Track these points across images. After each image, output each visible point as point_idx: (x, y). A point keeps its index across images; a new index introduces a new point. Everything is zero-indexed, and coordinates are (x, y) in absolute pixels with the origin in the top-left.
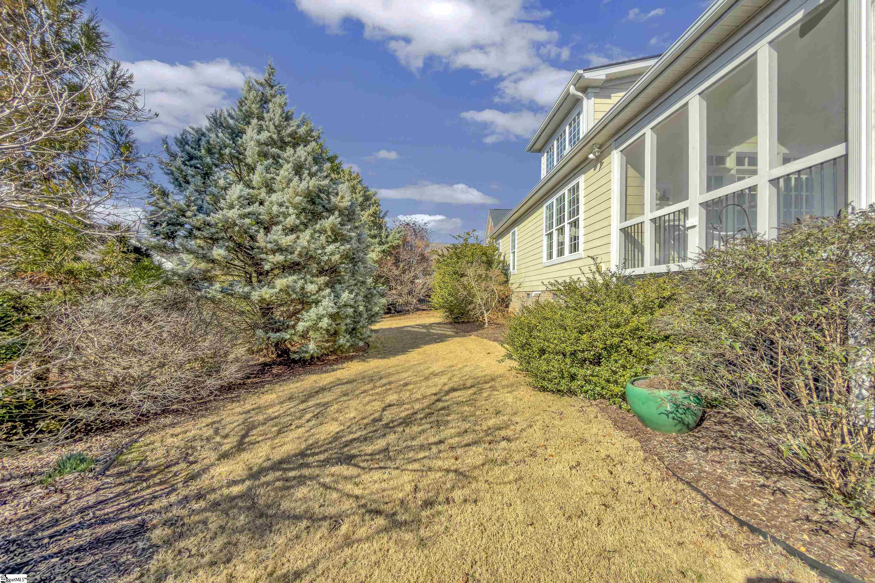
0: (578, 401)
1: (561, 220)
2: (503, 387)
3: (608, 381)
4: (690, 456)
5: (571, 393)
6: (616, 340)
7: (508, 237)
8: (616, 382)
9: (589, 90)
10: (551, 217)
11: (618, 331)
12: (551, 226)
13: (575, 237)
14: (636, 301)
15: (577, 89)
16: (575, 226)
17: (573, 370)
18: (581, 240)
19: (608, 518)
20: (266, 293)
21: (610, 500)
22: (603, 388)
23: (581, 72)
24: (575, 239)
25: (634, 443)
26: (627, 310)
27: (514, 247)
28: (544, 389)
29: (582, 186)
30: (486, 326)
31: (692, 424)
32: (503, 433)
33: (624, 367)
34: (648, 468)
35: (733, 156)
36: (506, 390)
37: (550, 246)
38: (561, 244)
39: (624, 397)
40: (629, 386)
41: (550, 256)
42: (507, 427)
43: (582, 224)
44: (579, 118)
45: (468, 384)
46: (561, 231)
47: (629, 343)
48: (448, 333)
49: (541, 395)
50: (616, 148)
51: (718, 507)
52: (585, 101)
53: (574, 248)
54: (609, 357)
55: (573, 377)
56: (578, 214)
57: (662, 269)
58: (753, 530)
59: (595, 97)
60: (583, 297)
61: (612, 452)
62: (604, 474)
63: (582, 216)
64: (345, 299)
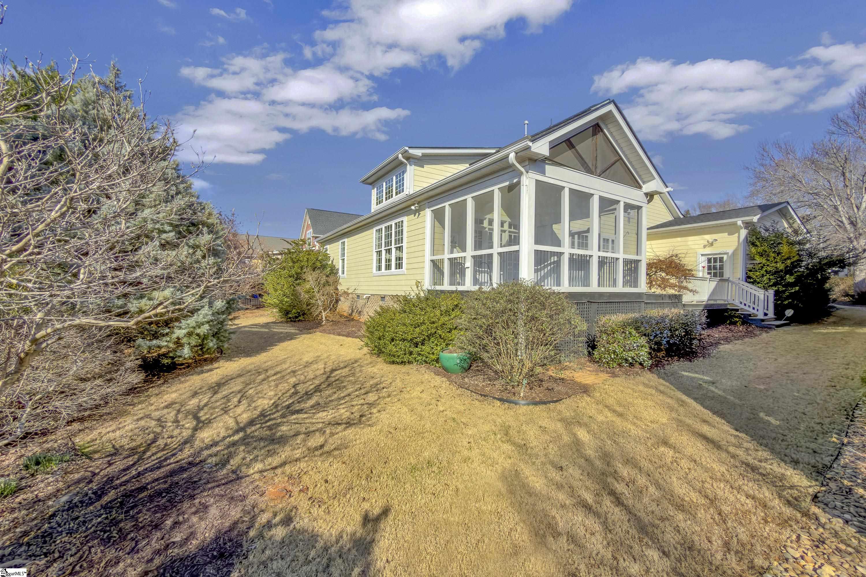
0: (414, 366)
1: (388, 243)
2: (367, 364)
3: (429, 353)
4: (466, 380)
5: (410, 362)
6: (433, 331)
7: (338, 245)
8: (433, 354)
9: (411, 160)
10: (380, 239)
11: (435, 325)
12: (380, 246)
13: (400, 258)
14: (442, 309)
15: (403, 157)
16: (400, 250)
17: (411, 349)
18: (405, 261)
19: (439, 403)
20: (146, 305)
21: (439, 399)
22: (427, 357)
23: (407, 148)
24: (399, 259)
25: (444, 379)
26: (438, 313)
27: (343, 255)
28: (393, 363)
29: (405, 224)
30: (323, 323)
31: (467, 368)
32: (382, 386)
33: (437, 345)
34: (451, 386)
35: (487, 220)
36: (370, 366)
37: (379, 261)
38: (389, 261)
39: (437, 360)
40: (441, 353)
41: (379, 268)
42: (381, 383)
43: (405, 250)
44: (403, 175)
45: (342, 365)
46: (389, 251)
47: (440, 332)
48: (293, 331)
49: (393, 367)
50: (429, 208)
51: (475, 393)
52: (408, 166)
53: (399, 266)
54: (429, 339)
55: (411, 353)
56: (402, 243)
57: (453, 288)
58: (485, 396)
59: (415, 165)
60: (414, 305)
61: (436, 384)
62: (434, 392)
63: (405, 245)
64: (218, 308)
